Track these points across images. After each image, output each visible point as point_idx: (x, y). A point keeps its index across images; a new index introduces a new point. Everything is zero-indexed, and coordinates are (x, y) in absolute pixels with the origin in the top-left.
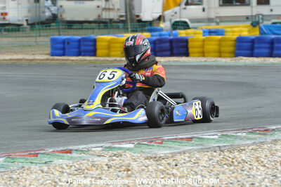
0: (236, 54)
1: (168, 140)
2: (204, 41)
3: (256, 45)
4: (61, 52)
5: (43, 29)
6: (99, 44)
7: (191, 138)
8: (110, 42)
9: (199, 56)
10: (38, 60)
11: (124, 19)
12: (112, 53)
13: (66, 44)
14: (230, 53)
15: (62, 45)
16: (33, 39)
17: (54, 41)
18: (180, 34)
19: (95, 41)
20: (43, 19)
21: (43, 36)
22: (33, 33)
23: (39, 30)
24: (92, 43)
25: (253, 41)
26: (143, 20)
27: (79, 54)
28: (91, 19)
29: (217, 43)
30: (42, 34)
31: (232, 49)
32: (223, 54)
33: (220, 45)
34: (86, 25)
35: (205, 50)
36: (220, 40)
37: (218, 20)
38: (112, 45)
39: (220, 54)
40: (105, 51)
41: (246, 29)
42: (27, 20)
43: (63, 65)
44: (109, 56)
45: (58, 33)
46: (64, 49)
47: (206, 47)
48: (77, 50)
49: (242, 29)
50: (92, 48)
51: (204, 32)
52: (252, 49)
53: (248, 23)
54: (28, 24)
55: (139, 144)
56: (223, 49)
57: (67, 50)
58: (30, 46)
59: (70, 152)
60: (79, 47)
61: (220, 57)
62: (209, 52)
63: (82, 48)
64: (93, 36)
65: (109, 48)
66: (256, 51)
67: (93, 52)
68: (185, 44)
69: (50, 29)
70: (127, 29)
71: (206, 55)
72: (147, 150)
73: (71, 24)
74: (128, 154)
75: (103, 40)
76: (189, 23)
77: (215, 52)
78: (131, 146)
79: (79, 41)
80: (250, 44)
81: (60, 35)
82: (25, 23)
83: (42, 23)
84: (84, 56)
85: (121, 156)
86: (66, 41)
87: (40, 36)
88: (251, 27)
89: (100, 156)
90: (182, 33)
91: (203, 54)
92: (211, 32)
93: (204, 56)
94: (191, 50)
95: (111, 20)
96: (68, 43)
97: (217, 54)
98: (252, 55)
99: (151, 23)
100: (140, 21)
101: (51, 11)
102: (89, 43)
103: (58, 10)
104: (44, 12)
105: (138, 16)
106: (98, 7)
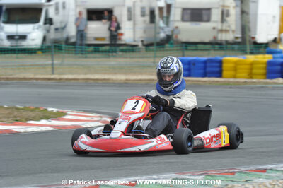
4: (187, 73)
6: (225, 66)
8: (236, 63)
11: (239, 40)
12: (238, 75)
13: (192, 65)
15: (187, 67)
16: (152, 60)
19: (221, 62)
20: (158, 40)
22: (151, 54)
23: (157, 51)
24: (218, 64)
26: (258, 42)
27: (205, 75)
28: (207, 40)
34: (200, 46)
38: (239, 67)
40: (232, 73)
42: (142, 41)
44: (235, 77)
46: (189, 70)
48: (202, 71)
50: (217, 69)
54: (143, 45)
57: (192, 71)
58: (149, 66)
60: (205, 68)
63: (208, 69)
64: (219, 58)
65: (235, 69)
67: (219, 74)
69: (167, 50)
73: (187, 45)
75: (229, 62)
79: (205, 62)
81: (183, 56)
82: (140, 44)
84: (209, 77)
86: (192, 62)
95: (227, 42)
96: (194, 64)
99: (266, 45)
100: (255, 43)
101: (165, 32)
102: (214, 64)
103: (173, 31)
104: (159, 33)
105: (253, 38)
106: (214, 28)
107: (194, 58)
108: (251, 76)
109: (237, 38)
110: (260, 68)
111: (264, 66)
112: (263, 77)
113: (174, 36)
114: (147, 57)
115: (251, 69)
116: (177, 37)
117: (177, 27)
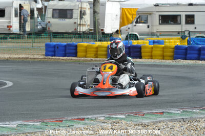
0: (175, 58)
1: (148, 113)
2: (152, 48)
3: (188, 52)
4: (53, 53)
5: (37, 38)
6: (79, 49)
7: (163, 112)
8: (87, 47)
9: (149, 59)
10: (39, 58)
11: (93, 31)
12: (88, 55)
13: (56, 48)
14: (170, 56)
15: (53, 49)
16: (31, 45)
17: (47, 46)
18: (133, 43)
19: (76, 46)
20: (37, 31)
21: (37, 42)
22: (30, 40)
23: (35, 38)
24: (74, 48)
25: (186, 49)
26: (106, 33)
27: (65, 55)
28: (70, 31)
29: (161, 49)
30: (36, 41)
31: (171, 54)
32: (165, 58)
33: (163, 51)
35: (153, 54)
36: (163, 48)
37: (158, 34)
38: (88, 49)
39: (163, 57)
40: (84, 54)
41: (179, 41)
43: (57, 62)
44: (86, 57)
45: (50, 41)
46: (55, 51)
47: (153, 52)
48: (64, 52)
49: (176, 40)
50: (74, 51)
51: (150, 42)
52: (186, 54)
53: (180, 37)
55: (129, 115)
56: (165, 54)
57: (57, 52)
58: (28, 49)
59: (83, 119)
60: (65, 50)
61: (164, 59)
62: (155, 56)
63: (67, 51)
64: (75, 43)
65: (86, 51)
66: (188, 56)
67: (75, 55)
68: (139, 50)
69: (42, 38)
70: (96, 38)
71: (153, 57)
72: (135, 120)
73: (56, 35)
74: (123, 122)
75: (82, 46)
76: (138, 35)
77: (160, 56)
78: (123, 116)
79: (65, 46)
80: (184, 51)
81: (51, 42)
83: (36, 33)
84: (68, 57)
85: (119, 123)
86: (56, 46)
87: (34, 42)
88: (181, 39)
89: (104, 123)
90: (135, 43)
91: (151, 57)
92: (154, 42)
93: (152, 59)
94: (143, 54)
95: (84, 32)
96: (58, 48)
97: (161, 57)
98: (185, 59)
99: (111, 35)
100: (103, 33)
101: (41, 25)
102: (72, 48)
103: (46, 25)
104: (37, 26)
105: (102, 30)
106: (75, 23)
107: (58, 43)
108: (96, 56)
109: (90, 30)
110: (102, 51)
111: (105, 49)
112: (105, 57)
113: (48, 28)
114: (28, 43)
115: (97, 51)
116: (49, 29)
117: (49, 22)
